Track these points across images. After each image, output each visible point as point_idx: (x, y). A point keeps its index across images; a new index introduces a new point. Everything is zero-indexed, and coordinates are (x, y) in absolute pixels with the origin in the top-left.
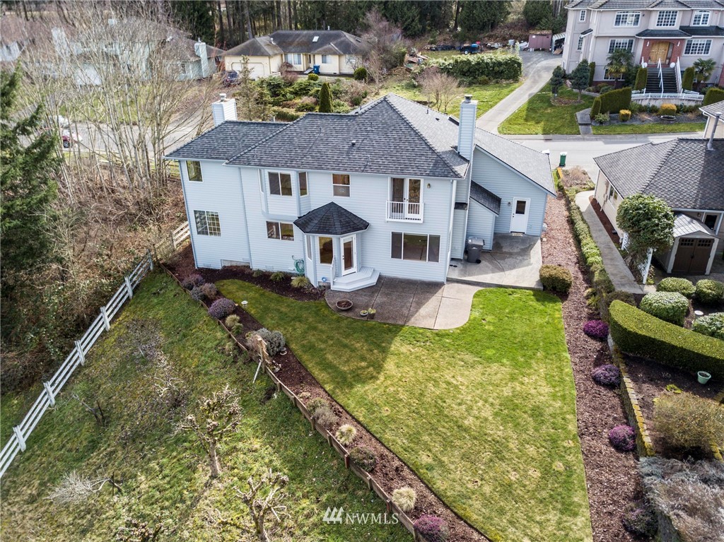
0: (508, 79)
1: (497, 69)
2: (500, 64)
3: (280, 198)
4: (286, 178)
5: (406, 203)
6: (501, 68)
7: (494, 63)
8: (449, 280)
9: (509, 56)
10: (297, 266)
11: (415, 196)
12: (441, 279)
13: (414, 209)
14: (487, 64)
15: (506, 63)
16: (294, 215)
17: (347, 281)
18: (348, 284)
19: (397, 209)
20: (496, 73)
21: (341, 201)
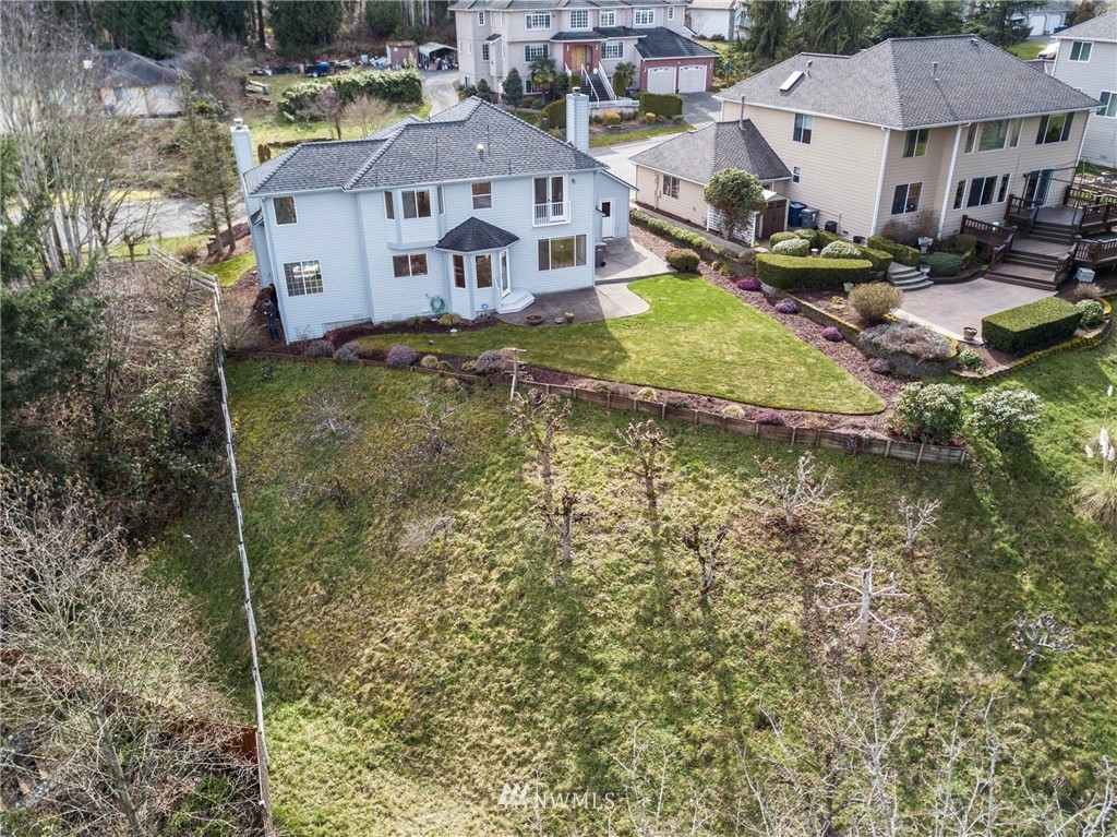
0: (410, 101)
1: (394, 89)
2: (396, 83)
3: (418, 221)
4: (423, 197)
5: (550, 205)
6: (400, 89)
7: (389, 83)
8: (597, 283)
9: (404, 72)
10: (432, 305)
11: (557, 196)
12: (588, 283)
13: (558, 211)
14: (380, 84)
15: (404, 82)
16: (435, 238)
17: (511, 301)
18: (514, 304)
19: (541, 213)
20: (393, 95)
21: (483, 215)
